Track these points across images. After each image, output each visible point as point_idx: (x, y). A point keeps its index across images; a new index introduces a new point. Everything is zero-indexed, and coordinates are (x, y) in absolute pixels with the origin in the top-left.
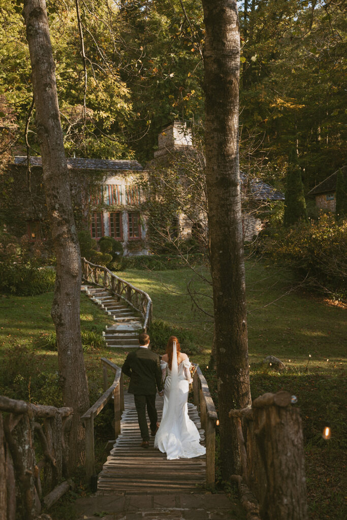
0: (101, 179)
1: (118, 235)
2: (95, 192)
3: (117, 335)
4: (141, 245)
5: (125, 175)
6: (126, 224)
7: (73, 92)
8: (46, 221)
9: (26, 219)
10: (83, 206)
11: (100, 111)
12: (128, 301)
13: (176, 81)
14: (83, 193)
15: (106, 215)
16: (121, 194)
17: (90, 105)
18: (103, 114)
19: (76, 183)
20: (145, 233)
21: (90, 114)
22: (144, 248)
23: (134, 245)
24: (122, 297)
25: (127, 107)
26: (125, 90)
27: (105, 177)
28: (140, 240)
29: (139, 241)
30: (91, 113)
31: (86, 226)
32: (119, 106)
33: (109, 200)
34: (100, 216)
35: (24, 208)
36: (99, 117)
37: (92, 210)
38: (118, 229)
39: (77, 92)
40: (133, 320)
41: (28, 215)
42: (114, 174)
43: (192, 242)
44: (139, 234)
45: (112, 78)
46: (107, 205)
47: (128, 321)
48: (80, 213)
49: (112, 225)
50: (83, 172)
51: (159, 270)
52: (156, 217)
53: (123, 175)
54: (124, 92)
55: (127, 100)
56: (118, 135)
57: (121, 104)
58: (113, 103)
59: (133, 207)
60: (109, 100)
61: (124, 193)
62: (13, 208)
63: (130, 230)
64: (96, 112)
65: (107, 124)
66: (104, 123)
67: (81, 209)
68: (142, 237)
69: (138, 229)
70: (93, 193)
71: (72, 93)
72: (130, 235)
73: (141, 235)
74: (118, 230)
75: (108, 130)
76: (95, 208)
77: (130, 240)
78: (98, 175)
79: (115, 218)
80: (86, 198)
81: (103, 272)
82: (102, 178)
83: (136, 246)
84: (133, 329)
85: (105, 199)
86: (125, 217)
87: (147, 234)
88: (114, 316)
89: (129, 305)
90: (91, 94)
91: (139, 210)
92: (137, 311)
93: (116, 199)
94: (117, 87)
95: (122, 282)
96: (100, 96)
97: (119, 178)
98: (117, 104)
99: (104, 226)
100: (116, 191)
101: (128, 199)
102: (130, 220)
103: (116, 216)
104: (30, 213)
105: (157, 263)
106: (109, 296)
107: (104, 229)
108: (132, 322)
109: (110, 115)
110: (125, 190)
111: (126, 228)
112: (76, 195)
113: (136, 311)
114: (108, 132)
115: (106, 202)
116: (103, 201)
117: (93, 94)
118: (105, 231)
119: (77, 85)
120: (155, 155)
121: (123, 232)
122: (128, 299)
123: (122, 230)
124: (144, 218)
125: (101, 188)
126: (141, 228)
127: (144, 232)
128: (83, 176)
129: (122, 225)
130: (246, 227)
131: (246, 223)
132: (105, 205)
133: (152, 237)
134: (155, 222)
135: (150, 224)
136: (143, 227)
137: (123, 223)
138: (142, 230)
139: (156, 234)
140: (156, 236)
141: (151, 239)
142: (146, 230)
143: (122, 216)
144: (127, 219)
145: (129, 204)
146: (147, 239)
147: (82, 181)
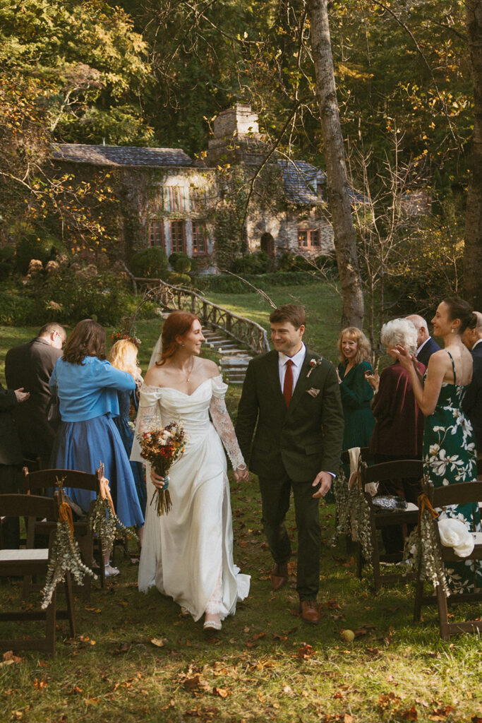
0: (160, 179)
1: (181, 249)
2: (154, 196)
3: (233, 369)
4: (208, 262)
5: (189, 175)
6: (190, 236)
7: (71, 44)
10: (140, 213)
11: (108, 73)
13: (209, 35)
14: (140, 198)
15: (167, 225)
16: (184, 198)
17: (95, 65)
18: (113, 78)
19: (132, 185)
20: (212, 247)
21: (95, 77)
22: (211, 266)
23: (200, 262)
24: (220, 327)
25: (145, 69)
26: (139, 43)
27: (165, 176)
29: (205, 256)
30: (96, 74)
31: (145, 238)
32: (133, 66)
33: (170, 205)
34: (160, 226)
36: (108, 80)
37: (151, 218)
38: (181, 241)
39: (77, 46)
40: (241, 353)
42: (176, 173)
43: (264, 257)
44: (205, 248)
45: (123, 27)
46: (168, 212)
47: (235, 354)
48: (137, 223)
49: (173, 237)
50: (140, 170)
51: (239, 293)
52: (224, 226)
53: (186, 174)
54: (139, 47)
55: (144, 59)
56: (132, 106)
57: (136, 64)
58: (126, 63)
59: (198, 214)
60: (119, 57)
61: (187, 197)
63: (195, 242)
64: (103, 74)
65: (117, 92)
66: (113, 88)
67: (139, 216)
68: (209, 251)
69: (203, 242)
70: (152, 197)
71: (69, 45)
72: (195, 248)
73: (207, 249)
74: (180, 243)
75: (118, 99)
76: (155, 215)
77: (195, 255)
78: (157, 174)
79: (176, 227)
80: (144, 204)
81: (190, 298)
82: (162, 178)
83: (202, 262)
85: (165, 205)
86: (189, 227)
87: (214, 248)
88: (220, 349)
90: (95, 49)
91: (204, 218)
93: (178, 204)
94: (129, 39)
95: (218, 309)
96: (108, 52)
97: (182, 177)
98: (131, 64)
99: (165, 238)
100: (179, 193)
101: (192, 204)
102: (194, 230)
103: (179, 225)
105: (237, 285)
107: (164, 242)
108: (239, 355)
109: (121, 79)
110: (188, 193)
111: (189, 240)
112: (132, 200)
113: (239, 343)
114: (117, 101)
115: (167, 208)
116: (163, 207)
117: (98, 49)
118: (166, 244)
119: (75, 34)
120: (209, 145)
121: (186, 245)
122: (227, 329)
123: (186, 242)
124: (210, 228)
125: (161, 190)
126: (208, 240)
127: (211, 244)
128: (140, 176)
129: (186, 236)
130: (323, 238)
131: (322, 233)
132: (166, 212)
133: (220, 251)
134: (224, 232)
135: (218, 236)
136: (209, 239)
137: (187, 234)
138: (208, 243)
139: (225, 248)
140: (224, 251)
141: (219, 254)
142: (213, 243)
143: (185, 226)
144: (191, 230)
145: (194, 211)
146: (214, 254)
147: (139, 181)
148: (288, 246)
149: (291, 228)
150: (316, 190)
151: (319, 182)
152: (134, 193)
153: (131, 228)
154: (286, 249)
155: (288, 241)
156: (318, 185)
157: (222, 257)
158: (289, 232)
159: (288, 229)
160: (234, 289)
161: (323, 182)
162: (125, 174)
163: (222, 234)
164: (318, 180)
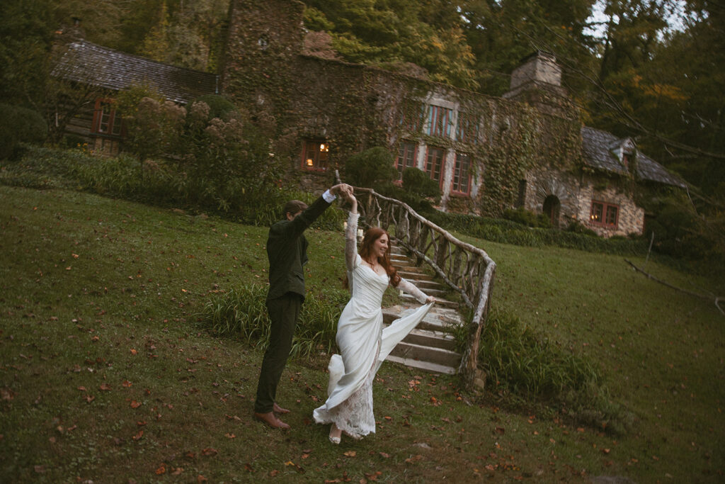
0: (424, 95)
2: (412, 112)
4: (468, 206)
5: (462, 98)
6: (450, 169)
8: (330, 141)
9: (302, 135)
10: (390, 128)
12: (437, 267)
14: (393, 109)
15: (423, 150)
16: (451, 124)
19: (385, 93)
20: (477, 189)
23: (457, 203)
24: (427, 258)
27: (430, 93)
28: (468, 198)
29: (466, 199)
33: (431, 128)
34: (413, 149)
35: (303, 119)
37: (403, 137)
38: (438, 174)
40: (443, 305)
41: (306, 129)
42: (445, 91)
44: (468, 189)
46: (427, 135)
48: (383, 138)
49: (429, 166)
50: (399, 79)
52: (497, 167)
53: (459, 96)
59: (465, 146)
61: (455, 122)
62: (287, 116)
63: (455, 179)
67: (386, 131)
68: (472, 193)
69: (467, 181)
70: (409, 112)
72: (455, 187)
73: (470, 190)
74: (437, 176)
76: (408, 135)
77: (453, 195)
79: (435, 157)
80: (397, 118)
82: (426, 94)
83: (461, 205)
84: (439, 323)
85: (425, 126)
86: (450, 159)
87: (480, 191)
89: (438, 275)
91: (473, 152)
92: (452, 289)
93: (441, 129)
97: (452, 99)
99: (417, 165)
100: (444, 117)
101: (460, 133)
102: (457, 165)
103: (437, 154)
104: (310, 126)
106: (402, 253)
110: (457, 118)
111: (449, 175)
112: (382, 110)
115: (426, 130)
116: (422, 127)
121: (444, 180)
123: (444, 177)
124: (478, 165)
125: (422, 108)
126: (473, 181)
127: (477, 185)
128: (398, 85)
129: (444, 169)
130: (621, 216)
131: (622, 210)
132: (423, 134)
133: (487, 197)
134: (496, 174)
135: (488, 177)
136: (475, 178)
137: (446, 167)
138: (473, 184)
139: (493, 194)
140: (492, 197)
141: (485, 199)
142: (480, 185)
143: (446, 156)
144: (453, 163)
145: (460, 141)
146: (478, 199)
147: (394, 91)
148: (577, 216)
149: (584, 196)
150: (621, 160)
151: (626, 152)
152: (386, 103)
153: (373, 142)
154: (574, 219)
155: (578, 210)
156: (624, 154)
157: (489, 204)
158: (580, 201)
159: (580, 196)
160: (488, 235)
161: (631, 153)
162: (379, 79)
163: (492, 176)
164: (624, 149)
